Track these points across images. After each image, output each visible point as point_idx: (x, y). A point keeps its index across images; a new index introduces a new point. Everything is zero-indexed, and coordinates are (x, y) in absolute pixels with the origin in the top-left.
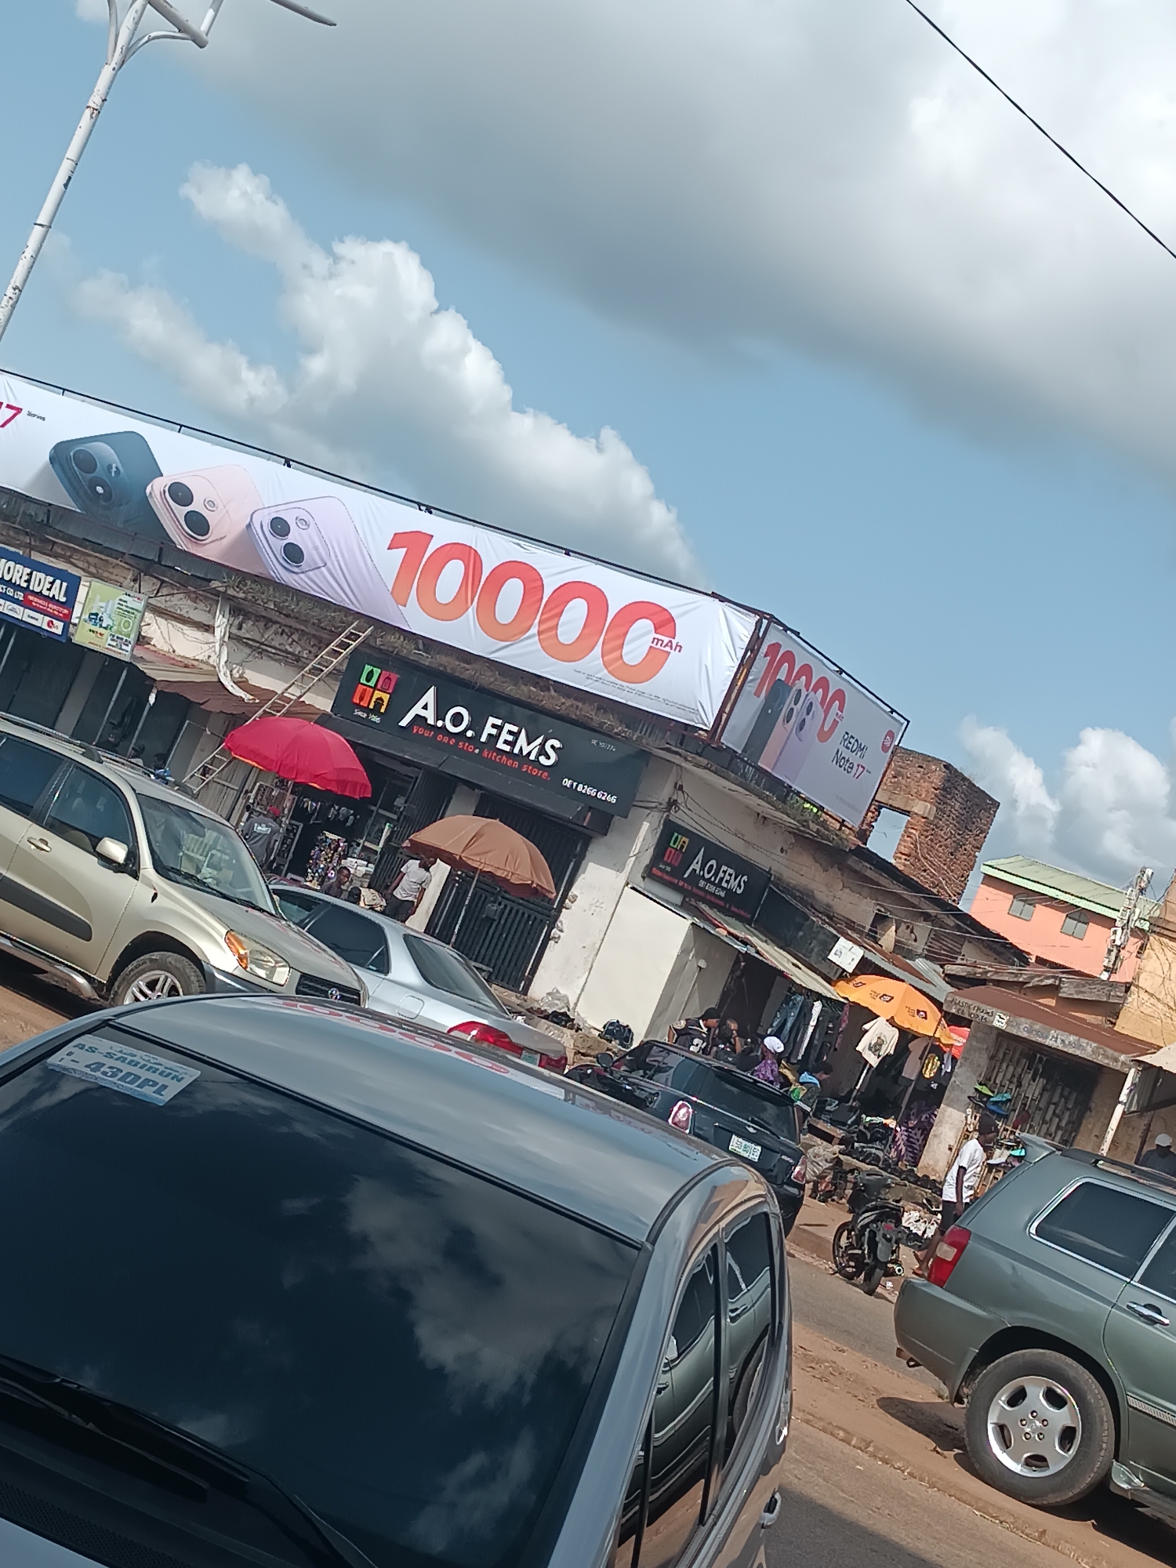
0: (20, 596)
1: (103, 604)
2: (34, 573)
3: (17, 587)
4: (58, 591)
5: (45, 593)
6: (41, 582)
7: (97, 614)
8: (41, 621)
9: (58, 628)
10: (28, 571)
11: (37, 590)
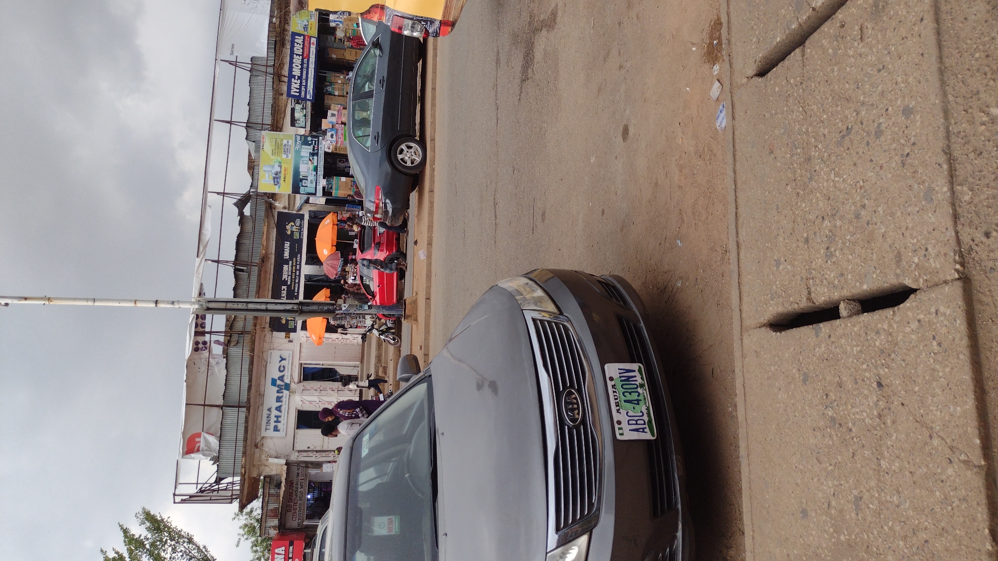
0: (306, 60)
1: (299, 25)
2: (295, 52)
3: (303, 60)
4: (299, 40)
5: (302, 46)
6: (298, 49)
7: (304, 28)
8: (313, 49)
9: (314, 40)
10: (295, 55)
11: (301, 51)
